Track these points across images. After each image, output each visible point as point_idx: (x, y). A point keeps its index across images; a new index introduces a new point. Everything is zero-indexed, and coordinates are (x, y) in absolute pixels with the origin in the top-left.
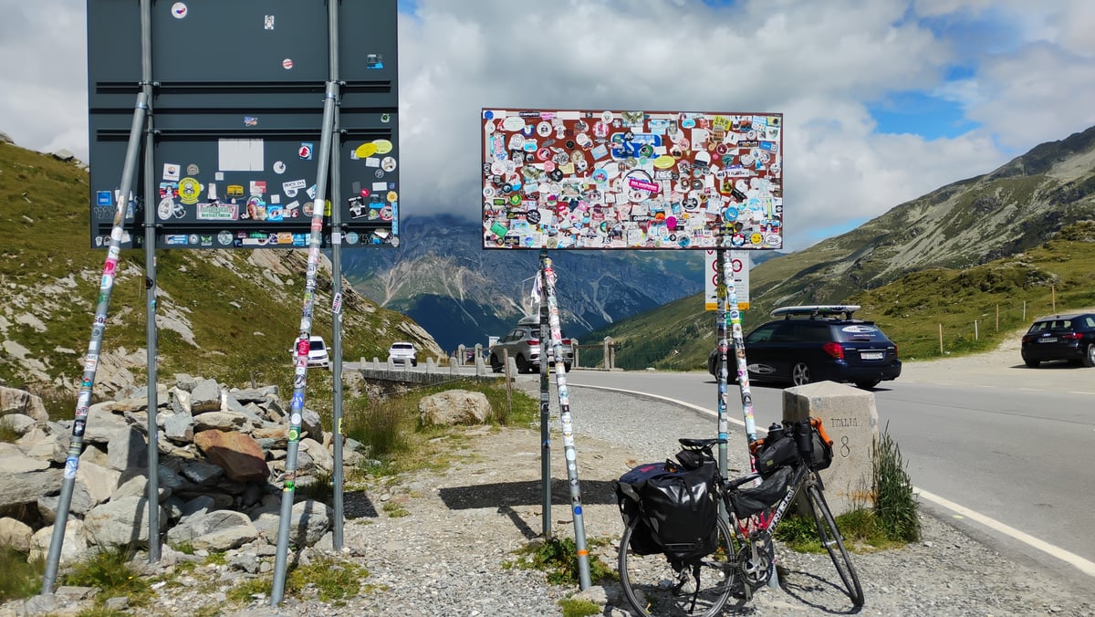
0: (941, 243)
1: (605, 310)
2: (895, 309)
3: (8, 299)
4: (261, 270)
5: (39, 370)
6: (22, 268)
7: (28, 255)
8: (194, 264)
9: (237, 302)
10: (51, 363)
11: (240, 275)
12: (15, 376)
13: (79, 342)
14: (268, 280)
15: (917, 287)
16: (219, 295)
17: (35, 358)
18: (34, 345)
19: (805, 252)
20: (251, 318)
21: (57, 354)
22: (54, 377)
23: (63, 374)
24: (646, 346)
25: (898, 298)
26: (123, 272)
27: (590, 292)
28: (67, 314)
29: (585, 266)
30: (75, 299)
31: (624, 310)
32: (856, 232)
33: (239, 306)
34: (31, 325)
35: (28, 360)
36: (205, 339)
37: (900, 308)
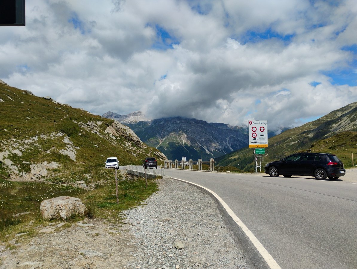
0: (349, 124)
1: (231, 147)
2: (333, 147)
3: (12, 145)
4: (109, 134)
5: (15, 169)
6: (20, 134)
7: (23, 129)
8: (84, 133)
9: (97, 145)
10: (20, 167)
11: (101, 136)
12: (6, 172)
13: (32, 159)
14: (111, 138)
15: (341, 138)
16: (91, 143)
17: (15, 165)
18: (16, 161)
19: (300, 127)
20: (101, 151)
21: (23, 164)
22: (20, 172)
23: (23, 171)
24: (245, 159)
25: (334, 143)
26: (56, 135)
27: (226, 141)
28: (31, 150)
29: (224, 132)
30: (36, 145)
31: (238, 147)
32: (318, 120)
33: (98, 146)
34: (17, 154)
35: (12, 166)
36: (79, 158)
37: (335, 146)
